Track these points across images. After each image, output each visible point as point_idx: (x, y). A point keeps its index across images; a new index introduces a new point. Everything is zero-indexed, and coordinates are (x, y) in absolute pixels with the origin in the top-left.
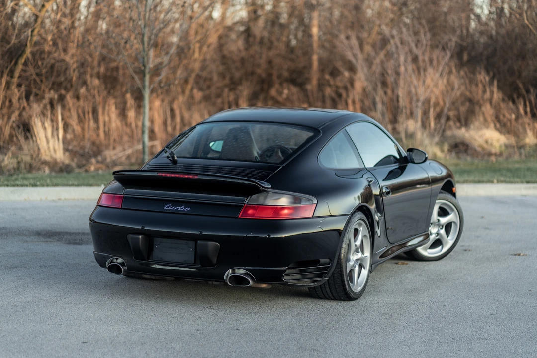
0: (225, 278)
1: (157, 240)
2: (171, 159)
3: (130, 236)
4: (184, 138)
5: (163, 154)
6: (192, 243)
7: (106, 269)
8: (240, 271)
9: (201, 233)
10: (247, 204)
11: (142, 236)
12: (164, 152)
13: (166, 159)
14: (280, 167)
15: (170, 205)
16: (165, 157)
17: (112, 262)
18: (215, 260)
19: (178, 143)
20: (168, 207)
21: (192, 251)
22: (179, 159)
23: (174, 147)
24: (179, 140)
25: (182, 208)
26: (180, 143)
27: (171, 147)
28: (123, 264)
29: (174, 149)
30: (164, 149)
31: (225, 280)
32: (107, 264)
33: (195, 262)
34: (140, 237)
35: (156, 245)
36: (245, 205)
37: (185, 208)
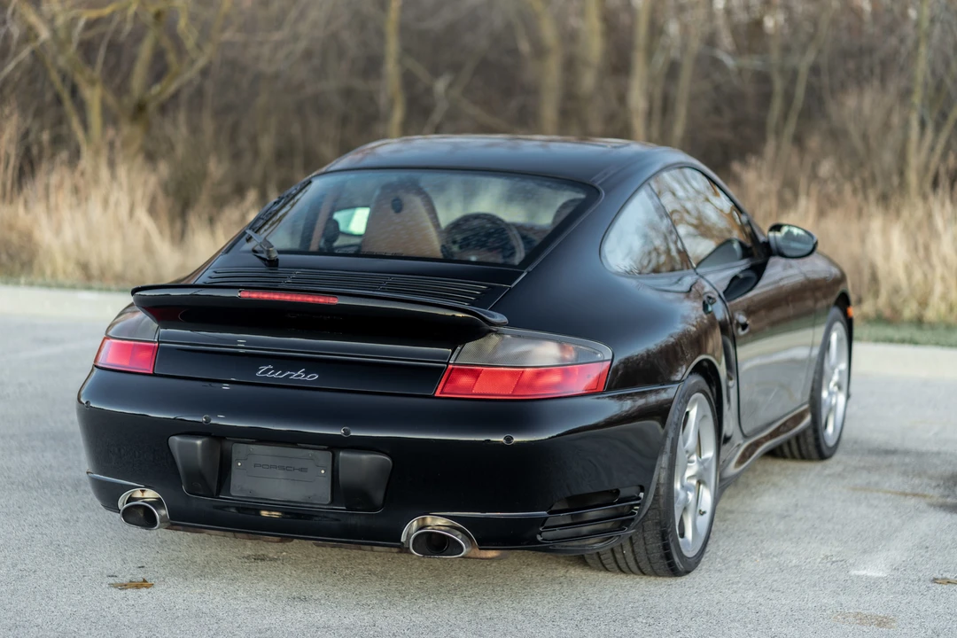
0: (403, 539)
1: (240, 451)
2: (264, 256)
3: (176, 440)
4: (288, 207)
5: (242, 245)
6: (324, 457)
7: (118, 516)
8: (437, 522)
9: (347, 432)
10: (454, 364)
11: (205, 439)
12: (244, 239)
13: (251, 255)
14: (522, 273)
15: (270, 367)
16: (248, 252)
17: (131, 499)
18: (379, 496)
19: (274, 219)
20: (265, 372)
21: (323, 476)
22: (281, 257)
23: (266, 227)
24: (277, 211)
25: (299, 375)
26: (280, 220)
27: (260, 228)
28: (158, 504)
29: (266, 234)
30: (244, 233)
31: (403, 543)
32: (120, 504)
33: (333, 502)
34: (199, 442)
35: (238, 460)
36: (450, 366)
37: (306, 373)
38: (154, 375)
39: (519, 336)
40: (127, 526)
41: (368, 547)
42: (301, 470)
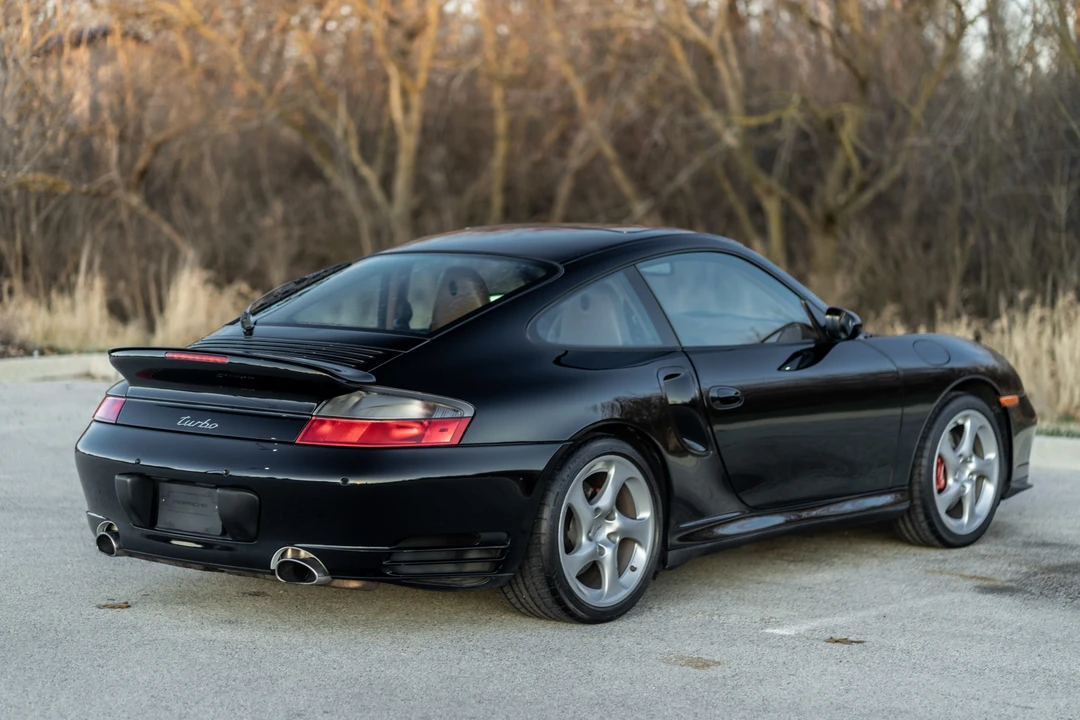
0: (272, 567)
1: (165, 488)
3: (117, 479)
9: (228, 472)
10: (316, 416)
11: (133, 477)
14: (425, 341)
15: (187, 417)
18: (252, 529)
25: (205, 424)
31: (272, 571)
33: (224, 533)
34: (129, 480)
35: (163, 497)
36: (314, 418)
37: (210, 423)
38: (116, 424)
39: (384, 394)
40: (100, 553)
41: (261, 575)
42: (203, 505)
